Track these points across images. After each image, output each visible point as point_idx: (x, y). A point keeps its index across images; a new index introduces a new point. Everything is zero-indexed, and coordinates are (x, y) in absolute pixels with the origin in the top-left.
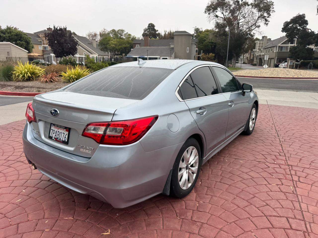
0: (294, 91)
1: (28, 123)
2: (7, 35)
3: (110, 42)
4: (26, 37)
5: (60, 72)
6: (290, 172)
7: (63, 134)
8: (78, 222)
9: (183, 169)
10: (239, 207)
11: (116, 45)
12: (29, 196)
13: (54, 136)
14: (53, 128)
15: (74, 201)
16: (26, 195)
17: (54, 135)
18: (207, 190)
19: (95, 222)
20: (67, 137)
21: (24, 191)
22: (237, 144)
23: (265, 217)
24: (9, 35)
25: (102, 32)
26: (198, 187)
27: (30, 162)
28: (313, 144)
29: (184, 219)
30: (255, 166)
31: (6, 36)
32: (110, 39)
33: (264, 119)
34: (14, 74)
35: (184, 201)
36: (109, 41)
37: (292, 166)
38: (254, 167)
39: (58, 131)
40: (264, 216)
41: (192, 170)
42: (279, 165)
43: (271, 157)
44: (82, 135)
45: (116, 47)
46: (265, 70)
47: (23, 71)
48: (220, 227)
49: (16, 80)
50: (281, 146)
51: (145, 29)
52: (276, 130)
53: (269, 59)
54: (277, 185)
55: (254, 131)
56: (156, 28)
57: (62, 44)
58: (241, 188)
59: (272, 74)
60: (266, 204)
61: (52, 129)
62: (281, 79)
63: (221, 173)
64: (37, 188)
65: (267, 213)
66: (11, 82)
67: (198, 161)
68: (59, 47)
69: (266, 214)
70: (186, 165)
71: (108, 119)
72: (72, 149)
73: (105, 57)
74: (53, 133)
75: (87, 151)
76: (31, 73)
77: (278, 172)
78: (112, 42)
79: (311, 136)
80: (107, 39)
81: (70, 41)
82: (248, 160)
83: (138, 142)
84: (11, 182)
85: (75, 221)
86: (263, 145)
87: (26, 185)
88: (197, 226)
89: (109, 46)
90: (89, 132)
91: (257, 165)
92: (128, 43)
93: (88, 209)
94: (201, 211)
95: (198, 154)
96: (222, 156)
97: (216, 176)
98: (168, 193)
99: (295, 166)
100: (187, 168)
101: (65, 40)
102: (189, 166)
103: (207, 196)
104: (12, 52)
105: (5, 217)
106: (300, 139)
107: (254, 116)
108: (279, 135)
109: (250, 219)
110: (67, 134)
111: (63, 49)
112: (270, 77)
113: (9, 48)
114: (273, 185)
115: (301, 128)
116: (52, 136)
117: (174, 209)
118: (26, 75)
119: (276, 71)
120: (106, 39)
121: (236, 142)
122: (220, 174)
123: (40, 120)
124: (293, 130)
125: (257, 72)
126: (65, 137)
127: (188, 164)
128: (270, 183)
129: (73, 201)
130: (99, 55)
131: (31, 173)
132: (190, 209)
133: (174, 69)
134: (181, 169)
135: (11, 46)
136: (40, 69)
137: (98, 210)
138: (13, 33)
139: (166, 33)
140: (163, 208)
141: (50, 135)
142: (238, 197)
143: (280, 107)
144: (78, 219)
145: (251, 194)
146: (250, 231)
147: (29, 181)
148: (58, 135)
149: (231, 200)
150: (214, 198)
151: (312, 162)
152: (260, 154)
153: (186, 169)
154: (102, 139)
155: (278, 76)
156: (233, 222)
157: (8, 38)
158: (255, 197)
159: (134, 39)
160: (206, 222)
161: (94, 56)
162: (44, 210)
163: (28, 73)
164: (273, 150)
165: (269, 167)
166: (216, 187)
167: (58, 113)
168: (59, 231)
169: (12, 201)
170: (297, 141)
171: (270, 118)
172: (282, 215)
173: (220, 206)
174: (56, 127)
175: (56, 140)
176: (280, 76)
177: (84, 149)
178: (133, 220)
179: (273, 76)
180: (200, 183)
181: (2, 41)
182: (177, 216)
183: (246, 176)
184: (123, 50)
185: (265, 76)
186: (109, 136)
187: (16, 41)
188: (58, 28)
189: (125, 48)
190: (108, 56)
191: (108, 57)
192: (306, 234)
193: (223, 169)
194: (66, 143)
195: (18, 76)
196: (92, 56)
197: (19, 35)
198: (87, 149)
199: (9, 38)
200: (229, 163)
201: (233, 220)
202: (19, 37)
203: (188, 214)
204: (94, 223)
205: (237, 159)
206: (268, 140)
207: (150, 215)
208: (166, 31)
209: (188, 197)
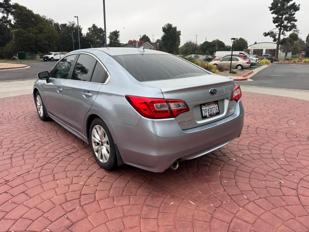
14: (204, 108)
39: (210, 108)
110: (217, 106)
148: (210, 111)
174: (206, 106)
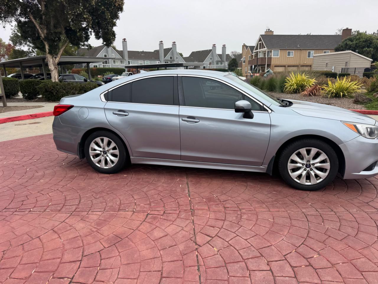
9: (98, 151)
41: (109, 158)
83: (58, 116)
102: (108, 153)
104: (351, 62)
113: (349, 58)
134: (95, 150)
135: (352, 55)
163: (295, 85)
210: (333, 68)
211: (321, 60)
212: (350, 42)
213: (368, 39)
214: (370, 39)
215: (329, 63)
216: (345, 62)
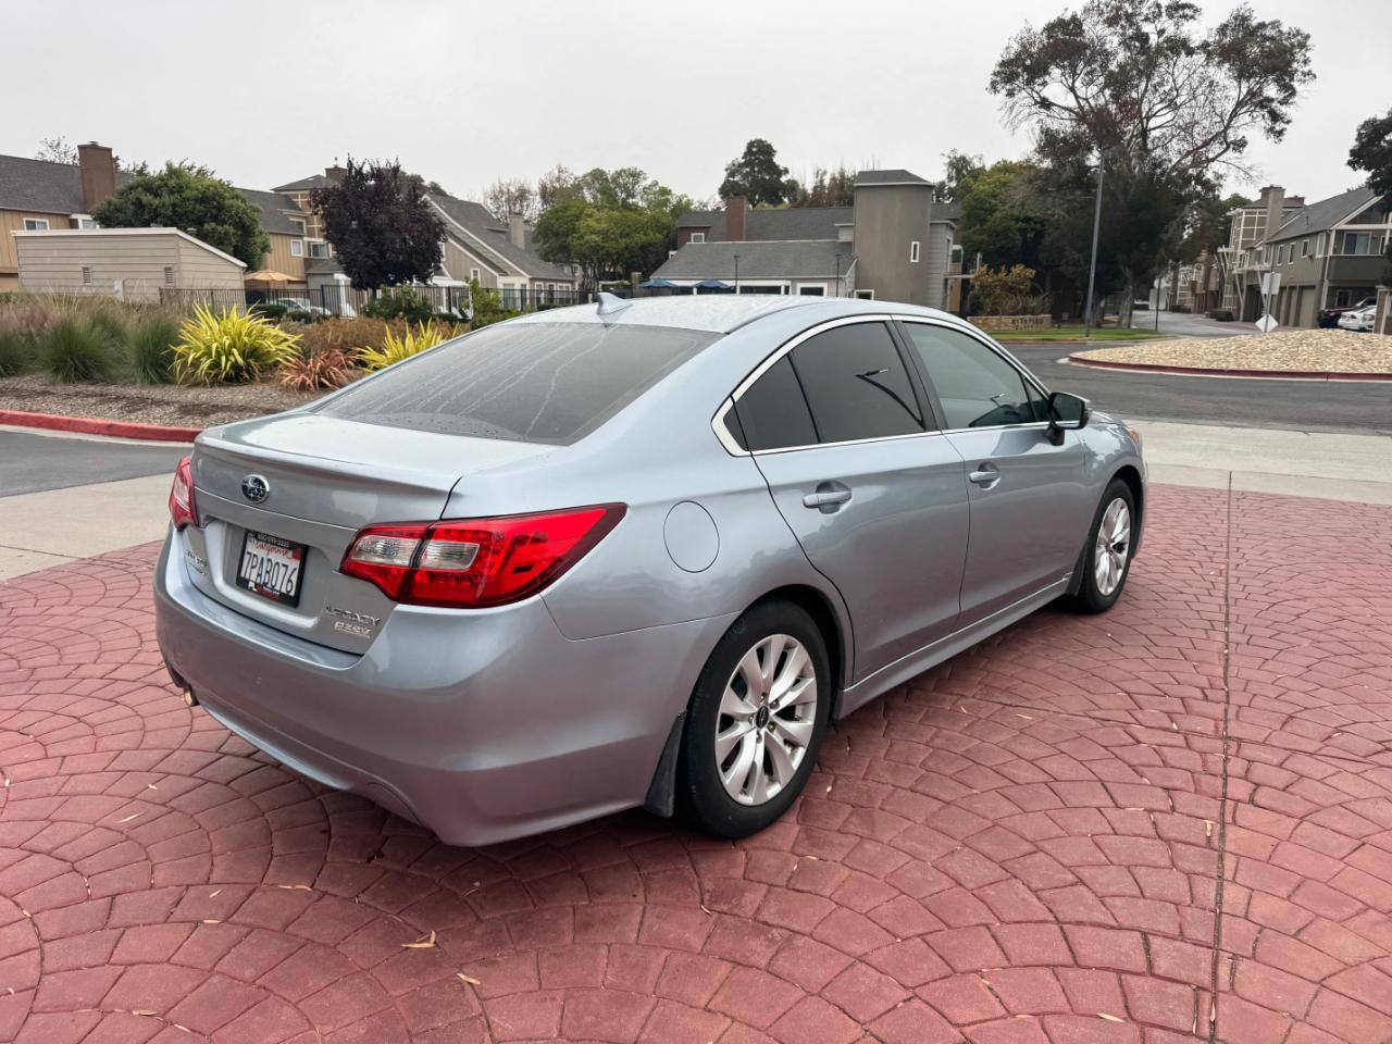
0: (1381, 434)
1: (175, 530)
2: (167, 199)
3: (582, 224)
4: (239, 207)
5: (359, 349)
6: (1225, 767)
7: (283, 569)
8: (326, 901)
9: (742, 721)
10: (960, 885)
11: (605, 235)
12: (171, 804)
13: (253, 578)
14: (251, 547)
15: (327, 832)
16: (157, 801)
17: (255, 572)
18: (851, 814)
19: (388, 904)
20: (294, 578)
21: (151, 786)
22: (1033, 650)
23: (1056, 928)
24: (175, 198)
25: (551, 182)
26: (816, 801)
27: (179, 680)
28: (1373, 659)
29: (726, 914)
30: (1081, 736)
31: (164, 204)
32: (581, 213)
33: (1189, 550)
34: (181, 356)
35: (744, 850)
36: (578, 217)
37: (1240, 740)
38: (1076, 738)
39: (268, 557)
40: (1051, 922)
41: (783, 732)
42: (1187, 735)
43: (1161, 703)
44: (342, 570)
45: (606, 245)
46: (1261, 342)
47: (214, 346)
48: (858, 949)
49: (185, 381)
50: (1223, 662)
51: (734, 165)
52: (1226, 598)
53: (1282, 289)
54: (1150, 811)
55: (1122, 597)
56: (777, 160)
57: (381, 232)
58: (992, 816)
59: (1293, 356)
60: (1076, 880)
61: (248, 553)
62: (1330, 380)
63: (927, 754)
64: (200, 781)
65: (1067, 913)
66: (167, 387)
67: (814, 697)
68: (367, 245)
69: (1061, 917)
70: (756, 709)
71: (431, 511)
72: (307, 623)
73: (557, 287)
74: (253, 567)
75: (357, 629)
76: (244, 352)
77: (1173, 762)
78: (591, 222)
79: (1379, 627)
80: (568, 213)
81: (413, 222)
82: (1059, 713)
83: (536, 597)
84: (112, 754)
85: (316, 897)
86: (1145, 654)
87: (162, 770)
88: (772, 940)
89: (579, 238)
90: (363, 558)
91: (1090, 734)
92: (658, 225)
93: (373, 862)
94: (802, 892)
95: (812, 668)
96: (951, 694)
97: (902, 766)
98: (668, 809)
99: (1257, 743)
100: (761, 719)
101: (393, 218)
102: (772, 712)
103: (843, 839)
104: (184, 267)
105: (75, 870)
106: (1321, 637)
107: (1120, 532)
108: (1232, 618)
109: (989, 929)
110: (295, 569)
111: (382, 254)
112: (1281, 370)
113: (172, 253)
114: (1132, 814)
115: (1343, 593)
116: (247, 577)
117: (698, 876)
118: (223, 359)
119: (1311, 345)
120: (566, 209)
121: (1030, 640)
122: (920, 761)
123: (211, 519)
124: (1304, 599)
125: (1222, 350)
126: (290, 581)
127: (766, 703)
128: (1121, 802)
129: (324, 832)
130: (531, 279)
131: (188, 728)
132: (759, 882)
133: (722, 330)
134: (728, 722)
135: (181, 243)
136: (283, 335)
137: (408, 867)
138: (191, 189)
139: (822, 181)
140: (657, 873)
141: (242, 575)
142: (966, 850)
143: (1280, 500)
144: (327, 893)
145: (1027, 840)
146: (976, 972)
147: (177, 753)
148: (267, 572)
149: (934, 858)
150: (868, 846)
151: (1337, 730)
152: (1118, 690)
153: (754, 724)
154: (408, 586)
155: (1319, 369)
156: (919, 936)
157: (169, 213)
158: (1039, 850)
159: (682, 209)
160: (807, 930)
161: (513, 285)
162: (212, 856)
163: (235, 351)
164: (1180, 677)
165: (1139, 742)
166: (887, 808)
167: (264, 491)
168: (252, 928)
169: (106, 821)
170: (1306, 643)
171: (1221, 546)
172: (1126, 924)
173: (882, 876)
174: (262, 543)
175: (262, 592)
176: (1329, 368)
177: (346, 621)
178: (531, 908)
179: (1294, 367)
180: (829, 789)
181: (147, 224)
182: (702, 902)
183: (1024, 773)
184: (637, 256)
185: (1259, 367)
186: (434, 575)
187: (199, 222)
188: (366, 169)
189: (643, 247)
190: (572, 282)
191: (569, 285)
192: (1206, 997)
193: (938, 742)
194: (291, 602)
195: (196, 364)
196: (505, 285)
197: (214, 199)
198: (355, 623)
199: (174, 212)
200: (970, 721)
201: (920, 930)
202: (215, 207)
203: (748, 897)
204: (383, 909)
205: (1010, 705)
206: (1175, 635)
207: (600, 893)
208: (825, 173)
209: (767, 837)
210: (118, 285)
211: (55, 253)
212: (150, 197)
213: (209, 193)
214: (214, 194)
215: (95, 268)
216: (162, 268)
